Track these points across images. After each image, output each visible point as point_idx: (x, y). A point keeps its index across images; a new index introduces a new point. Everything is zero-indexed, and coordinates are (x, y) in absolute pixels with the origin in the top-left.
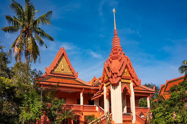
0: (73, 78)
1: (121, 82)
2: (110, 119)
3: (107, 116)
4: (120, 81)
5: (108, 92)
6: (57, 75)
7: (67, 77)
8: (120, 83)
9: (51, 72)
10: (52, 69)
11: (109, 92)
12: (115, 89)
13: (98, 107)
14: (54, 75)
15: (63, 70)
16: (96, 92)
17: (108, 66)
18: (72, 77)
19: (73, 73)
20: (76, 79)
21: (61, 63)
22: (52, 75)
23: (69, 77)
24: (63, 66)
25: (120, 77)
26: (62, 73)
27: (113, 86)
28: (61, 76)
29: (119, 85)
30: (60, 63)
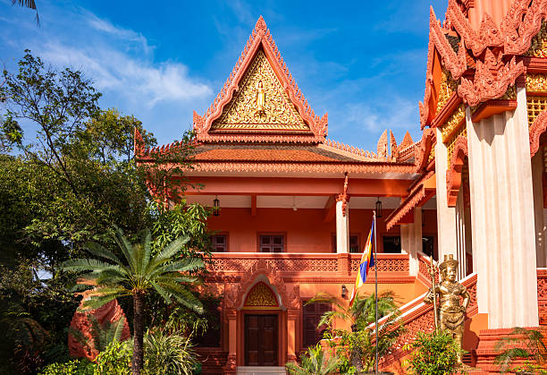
0: (306, 144)
1: (529, 95)
2: (456, 302)
3: (442, 288)
4: (520, 82)
5: (456, 168)
6: (238, 138)
7: (280, 139)
8: (521, 95)
9: (211, 129)
10: (216, 113)
11: (462, 165)
12: (490, 141)
13: (419, 257)
14: (224, 138)
15: (262, 114)
16: (409, 191)
17: (453, 34)
18: (302, 139)
19: (306, 123)
20: (320, 146)
21: (254, 85)
22: (217, 138)
23: (287, 139)
24: (261, 96)
25: (519, 58)
26: (261, 127)
27: (482, 124)
28: (252, 139)
29: (513, 111)
30: (251, 87)
